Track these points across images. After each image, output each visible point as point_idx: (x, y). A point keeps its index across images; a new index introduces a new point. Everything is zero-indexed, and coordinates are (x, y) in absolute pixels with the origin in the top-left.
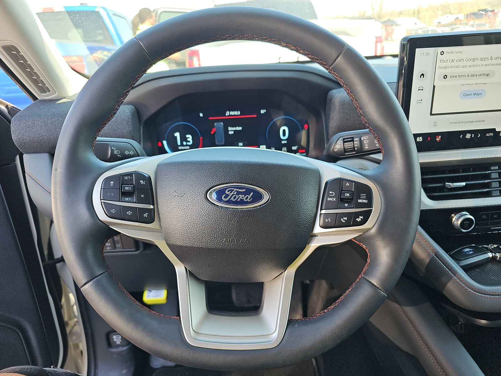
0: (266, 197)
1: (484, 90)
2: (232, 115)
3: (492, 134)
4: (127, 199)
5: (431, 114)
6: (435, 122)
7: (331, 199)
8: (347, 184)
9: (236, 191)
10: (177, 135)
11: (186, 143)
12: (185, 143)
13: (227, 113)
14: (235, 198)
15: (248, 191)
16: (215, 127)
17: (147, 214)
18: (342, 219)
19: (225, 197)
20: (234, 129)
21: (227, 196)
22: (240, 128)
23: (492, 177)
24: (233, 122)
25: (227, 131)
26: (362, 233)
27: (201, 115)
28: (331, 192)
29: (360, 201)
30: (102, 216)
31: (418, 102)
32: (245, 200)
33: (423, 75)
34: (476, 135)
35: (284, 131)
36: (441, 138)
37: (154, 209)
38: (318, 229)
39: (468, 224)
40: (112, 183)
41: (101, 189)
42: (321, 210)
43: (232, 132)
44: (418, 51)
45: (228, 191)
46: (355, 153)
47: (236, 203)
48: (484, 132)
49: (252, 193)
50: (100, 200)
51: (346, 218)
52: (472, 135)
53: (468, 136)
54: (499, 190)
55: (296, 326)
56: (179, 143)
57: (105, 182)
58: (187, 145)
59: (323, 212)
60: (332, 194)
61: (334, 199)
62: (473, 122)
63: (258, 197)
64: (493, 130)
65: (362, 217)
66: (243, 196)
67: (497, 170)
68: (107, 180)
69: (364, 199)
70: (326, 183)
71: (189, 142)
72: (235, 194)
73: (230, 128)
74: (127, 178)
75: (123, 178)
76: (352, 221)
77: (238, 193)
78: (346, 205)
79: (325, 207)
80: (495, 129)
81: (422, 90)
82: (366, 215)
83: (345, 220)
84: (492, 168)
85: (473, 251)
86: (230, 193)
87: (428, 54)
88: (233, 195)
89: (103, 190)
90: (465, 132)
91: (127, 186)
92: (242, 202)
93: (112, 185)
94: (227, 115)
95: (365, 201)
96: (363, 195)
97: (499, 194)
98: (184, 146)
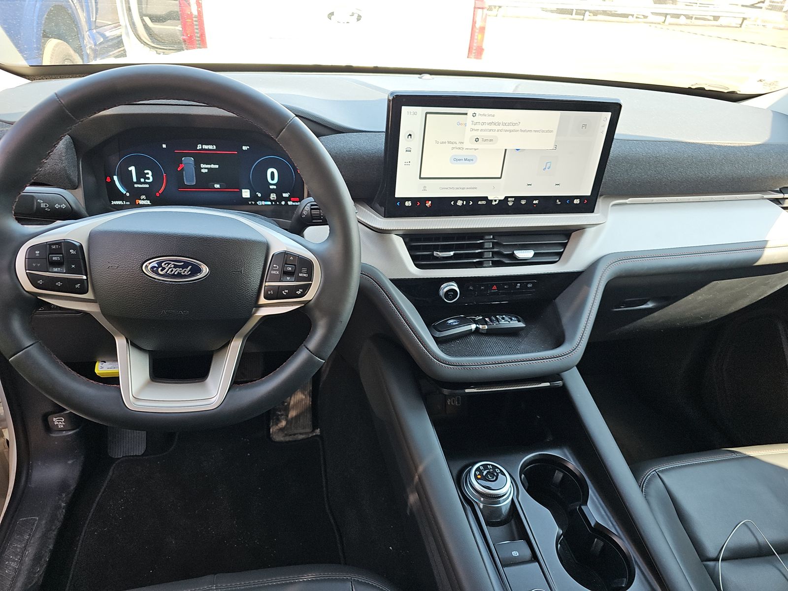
0: (205, 270)
1: (475, 156)
2: (205, 150)
3: (484, 202)
4: (56, 270)
5: (420, 178)
6: (425, 187)
7: (275, 272)
8: (291, 258)
9: (173, 264)
10: (132, 169)
11: (145, 180)
12: (142, 180)
13: (199, 147)
14: (172, 271)
15: (186, 265)
16: (183, 163)
17: (79, 285)
18: (283, 292)
19: (162, 270)
20: (209, 166)
21: (163, 269)
22: (217, 166)
23: (485, 247)
24: (207, 157)
25: (198, 169)
26: (303, 305)
27: (164, 146)
28: (275, 266)
29: (300, 275)
30: (28, 286)
31: (406, 164)
32: (182, 274)
33: (410, 135)
34: (468, 203)
35: (272, 173)
36: (431, 204)
37: (87, 279)
38: (262, 300)
39: (452, 295)
40: (37, 252)
41: (26, 258)
42: (266, 282)
43: (206, 171)
44: (404, 109)
45: (165, 264)
46: (321, 221)
47: (173, 276)
48: (476, 199)
49: (190, 267)
50: (25, 270)
51: (287, 291)
52: (463, 202)
53: (460, 203)
54: (491, 260)
55: (238, 390)
56: (135, 180)
57: (30, 250)
58: (145, 183)
59: (267, 284)
60: (276, 267)
61: (278, 273)
62: (464, 188)
63: (196, 270)
64: (485, 198)
65: (302, 290)
66: (181, 269)
67: (491, 239)
68: (33, 248)
69: (304, 273)
70: (273, 255)
71: (148, 178)
72: (171, 268)
73: (202, 166)
74: (54, 247)
75: (50, 247)
76: (292, 293)
77: (176, 266)
78: (288, 278)
79: (269, 279)
80: (487, 197)
81: (410, 151)
82: (306, 288)
83: (286, 293)
84: (487, 237)
85: (458, 322)
86: (168, 266)
87: (415, 113)
88: (170, 268)
89: (28, 261)
90: (456, 199)
91: (55, 257)
92: (179, 275)
93: (38, 255)
94: (198, 148)
95: (305, 275)
96: (304, 270)
97: (491, 264)
98: (142, 183)
